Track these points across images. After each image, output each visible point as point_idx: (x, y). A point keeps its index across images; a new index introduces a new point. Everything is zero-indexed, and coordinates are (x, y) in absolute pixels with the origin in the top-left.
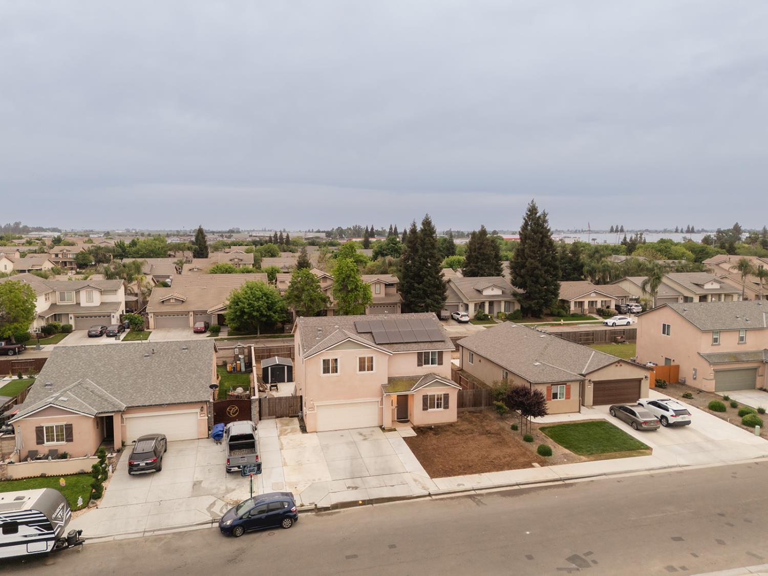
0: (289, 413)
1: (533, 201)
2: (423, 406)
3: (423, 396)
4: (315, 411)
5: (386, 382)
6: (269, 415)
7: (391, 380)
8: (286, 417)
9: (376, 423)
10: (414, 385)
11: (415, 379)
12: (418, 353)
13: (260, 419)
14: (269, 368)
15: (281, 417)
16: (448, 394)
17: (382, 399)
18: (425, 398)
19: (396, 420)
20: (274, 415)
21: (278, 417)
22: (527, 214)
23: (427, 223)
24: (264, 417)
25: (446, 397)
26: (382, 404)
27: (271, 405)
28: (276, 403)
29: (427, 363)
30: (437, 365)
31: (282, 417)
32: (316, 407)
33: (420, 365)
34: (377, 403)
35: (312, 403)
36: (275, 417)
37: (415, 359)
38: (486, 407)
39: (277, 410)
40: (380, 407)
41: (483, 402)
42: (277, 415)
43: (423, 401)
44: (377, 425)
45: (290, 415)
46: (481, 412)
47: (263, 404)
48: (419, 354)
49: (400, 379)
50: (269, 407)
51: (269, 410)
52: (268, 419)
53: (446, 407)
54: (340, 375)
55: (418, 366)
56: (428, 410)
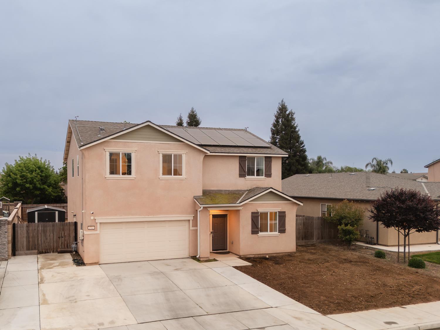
0: (58, 247)
2: (252, 228)
3: (252, 213)
4: (98, 232)
5: (201, 194)
6: (28, 249)
7: (206, 193)
8: (53, 252)
10: (239, 198)
11: (237, 193)
12: (240, 156)
13: (14, 254)
14: (36, 213)
15: (45, 253)
16: (285, 212)
17: (195, 218)
18: (255, 216)
19: (211, 251)
20: (35, 249)
21: (40, 253)
22: (278, 112)
24: (20, 252)
25: (282, 216)
26: (195, 224)
27: (31, 235)
28: (38, 231)
29: (251, 172)
30: (264, 177)
31: (48, 253)
32: (98, 224)
33: (242, 175)
34: (187, 223)
35: (92, 218)
36: (36, 251)
37: (234, 166)
39: (40, 242)
40: (191, 228)
42: (40, 250)
43: (252, 219)
44: (187, 255)
45: (59, 250)
47: (19, 232)
48: (242, 159)
49: (219, 192)
50: (28, 237)
51: (28, 242)
52: (26, 254)
53: (282, 230)
54: (134, 179)
55: (240, 177)
56: (259, 233)
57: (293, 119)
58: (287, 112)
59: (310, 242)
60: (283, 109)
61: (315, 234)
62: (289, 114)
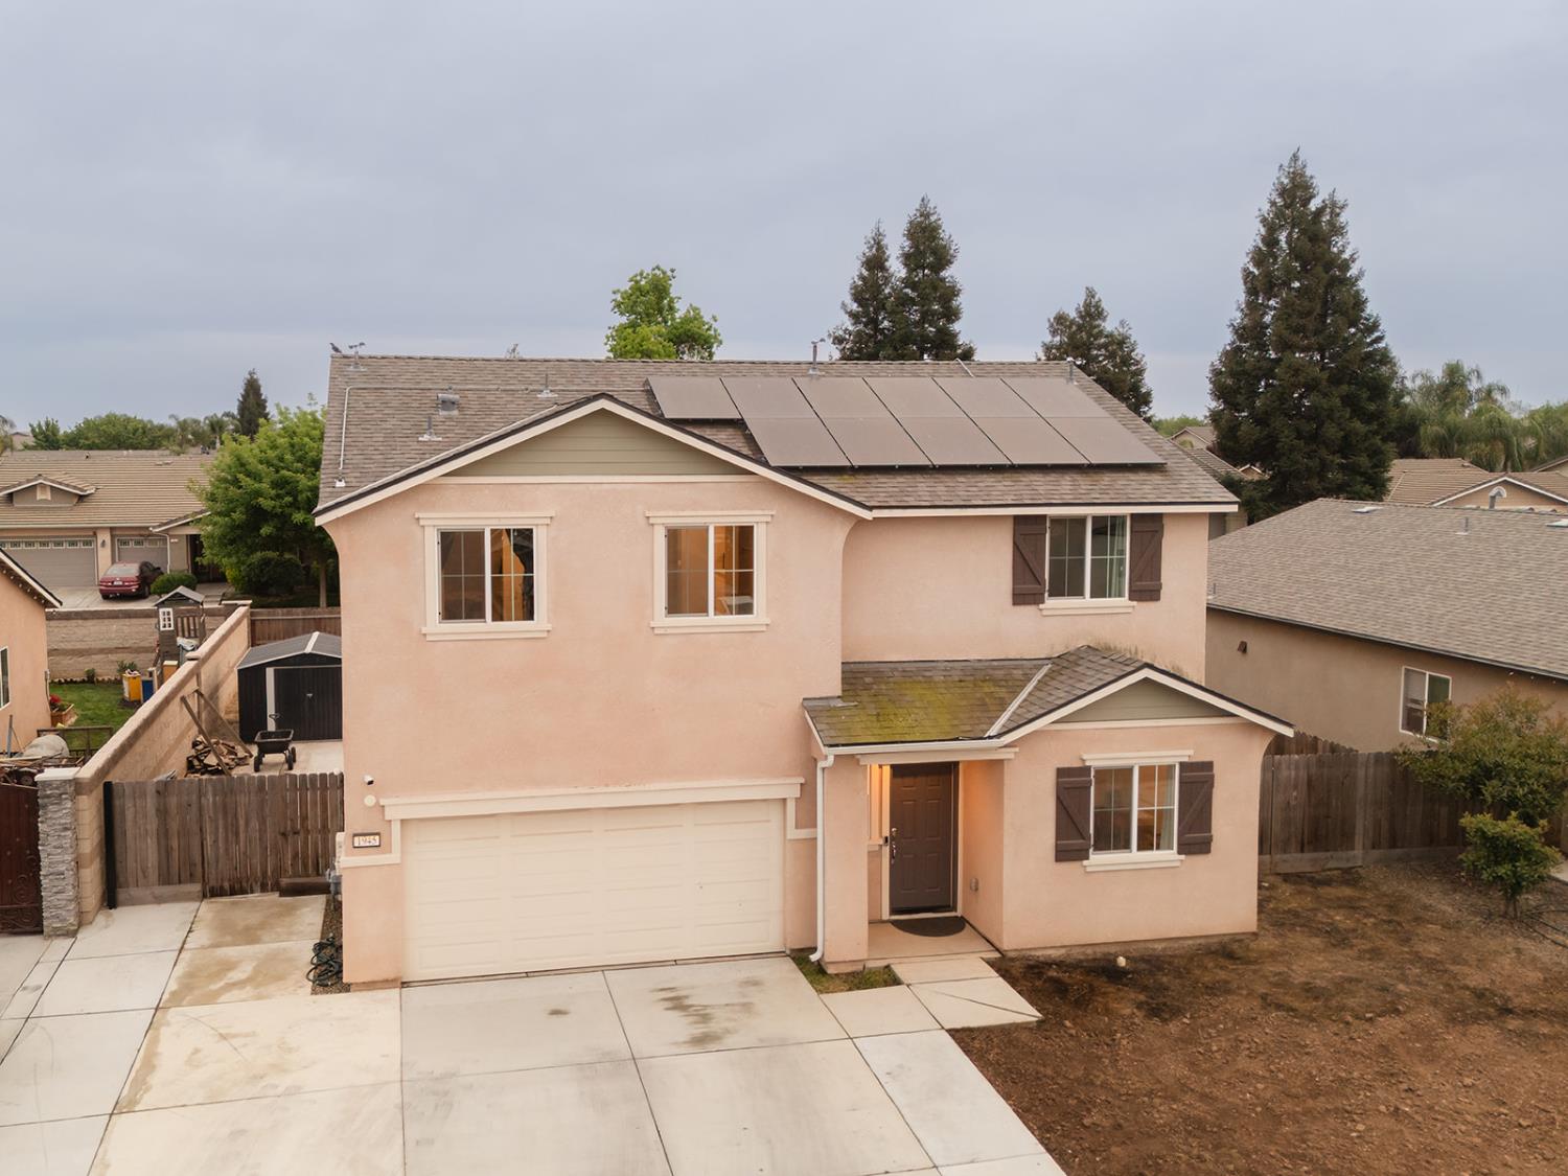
0: (279, 871)
1: (1295, 158)
2: (1059, 836)
3: (1061, 772)
4: (393, 857)
5: (832, 685)
6: (165, 879)
7: (859, 678)
8: (264, 889)
9: (771, 933)
10: (1003, 707)
11: (1000, 674)
12: (1017, 518)
13: (110, 900)
14: (270, 672)
15: (233, 893)
16: (1209, 766)
17: (808, 790)
18: (1071, 786)
19: (886, 915)
20: (192, 879)
21: (212, 892)
22: (1273, 203)
23: (924, 230)
24: (134, 892)
25: (1197, 781)
26: (807, 818)
27: (174, 825)
28: (200, 809)
29: (1067, 584)
30: (1124, 601)
31: (243, 892)
32: (396, 828)
33: (1026, 593)
34: (775, 814)
35: (370, 800)
36: (196, 888)
37: (995, 558)
38: (1376, 853)
39: (209, 851)
40: (794, 833)
41: (1362, 824)
42: (213, 883)
43: (1059, 801)
44: (773, 943)
45: (284, 881)
46: (1349, 877)
47: (129, 815)
48: (1026, 529)
49: (918, 674)
50: (163, 834)
51: (165, 852)
52: (159, 900)
53: (1196, 840)
54: (545, 635)
55: (1015, 604)
56: (1087, 858)
57: (1338, 230)
58: (1314, 205)
59: (1335, 860)
60: (1295, 190)
61: (1359, 829)
62: (1320, 212)
